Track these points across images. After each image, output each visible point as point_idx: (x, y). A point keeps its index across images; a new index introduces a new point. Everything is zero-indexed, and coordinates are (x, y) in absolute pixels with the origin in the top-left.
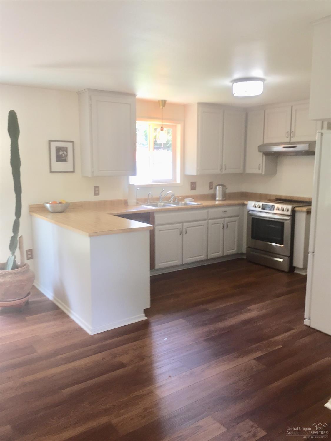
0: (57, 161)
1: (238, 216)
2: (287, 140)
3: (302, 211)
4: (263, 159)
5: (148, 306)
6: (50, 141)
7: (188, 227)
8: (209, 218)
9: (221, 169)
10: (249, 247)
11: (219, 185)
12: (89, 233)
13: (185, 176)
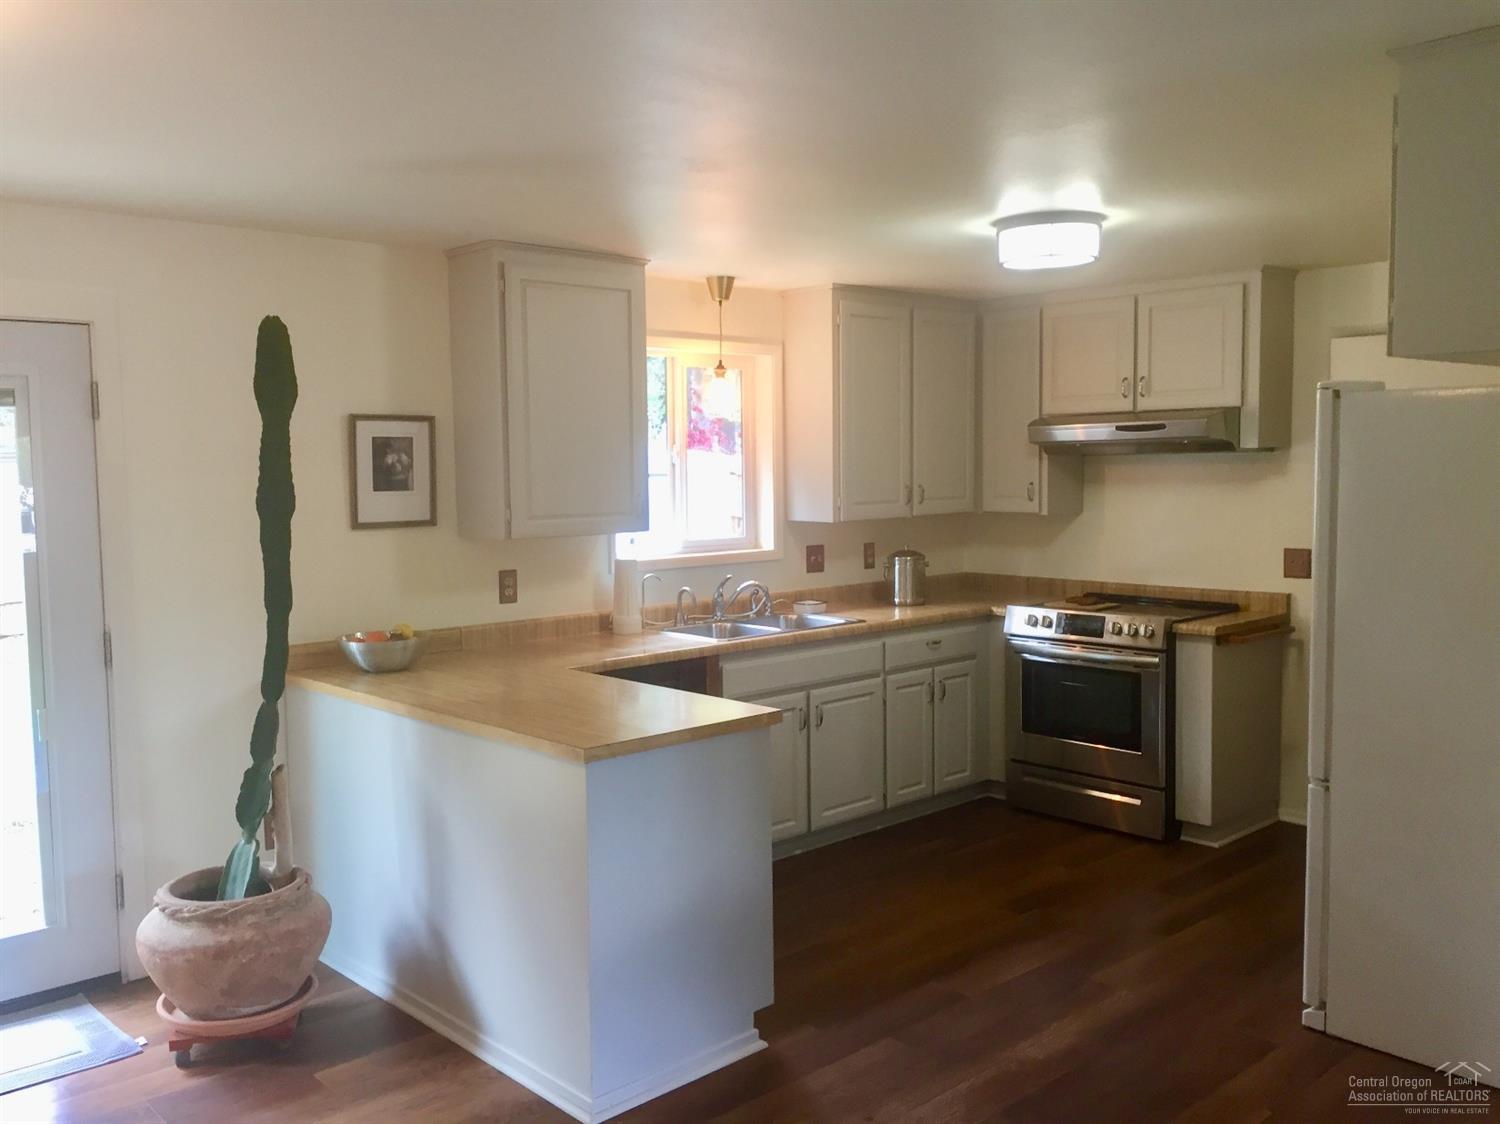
0: (376, 488)
1: (972, 657)
2: (1126, 405)
3: (1199, 637)
4: (1040, 467)
5: (768, 998)
6: (353, 419)
7: (826, 703)
8: (887, 668)
9: (910, 500)
10: (1013, 760)
11: (901, 554)
12: (585, 749)
13: (787, 526)
